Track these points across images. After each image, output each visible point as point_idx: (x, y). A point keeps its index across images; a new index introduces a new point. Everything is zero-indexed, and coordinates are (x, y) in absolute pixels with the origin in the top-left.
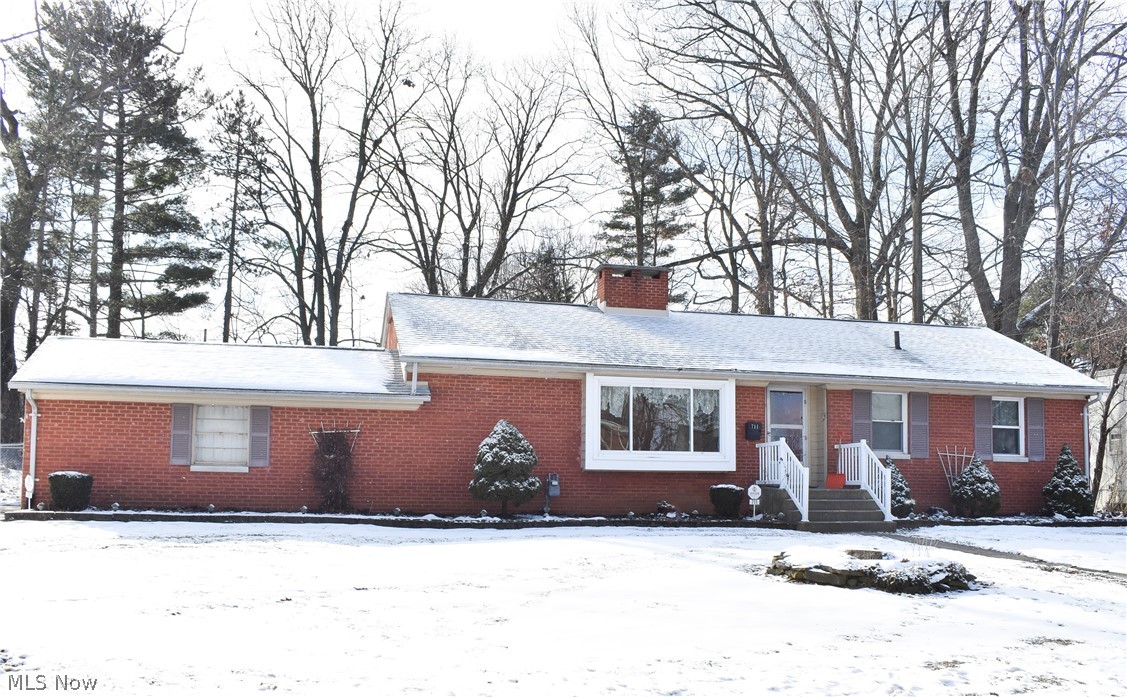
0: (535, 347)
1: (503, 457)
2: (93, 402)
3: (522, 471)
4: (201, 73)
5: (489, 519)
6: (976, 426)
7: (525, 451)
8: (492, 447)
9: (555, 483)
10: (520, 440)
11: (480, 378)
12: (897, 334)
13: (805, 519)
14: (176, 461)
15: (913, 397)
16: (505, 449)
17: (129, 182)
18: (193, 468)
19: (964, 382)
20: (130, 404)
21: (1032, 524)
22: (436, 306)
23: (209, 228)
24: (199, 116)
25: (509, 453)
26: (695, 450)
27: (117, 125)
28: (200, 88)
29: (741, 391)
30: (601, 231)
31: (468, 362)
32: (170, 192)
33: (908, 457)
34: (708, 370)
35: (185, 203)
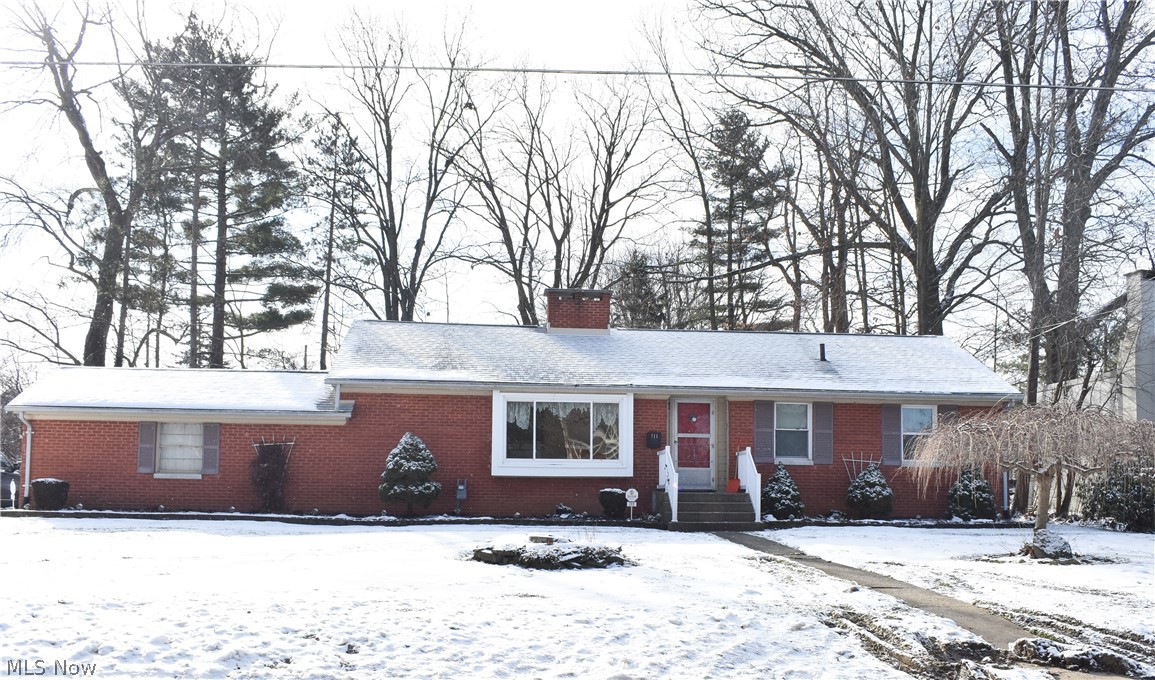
0: (455, 368)
1: (402, 465)
2: (76, 421)
3: (420, 477)
4: (299, 98)
5: (386, 518)
6: (884, 433)
7: (424, 460)
8: (395, 455)
9: (461, 487)
10: (420, 450)
11: (401, 396)
12: (822, 346)
13: (675, 519)
14: (142, 470)
15: (817, 406)
16: (405, 458)
17: (232, 206)
18: (156, 476)
19: (863, 392)
20: (105, 422)
21: (911, 526)
22: (392, 332)
23: (310, 247)
24: (298, 139)
25: (408, 461)
26: (594, 458)
27: (220, 152)
28: (297, 113)
29: (639, 403)
30: (692, 239)
31: (383, 383)
32: (274, 213)
33: (812, 463)
34: (604, 386)
35: (282, 225)
